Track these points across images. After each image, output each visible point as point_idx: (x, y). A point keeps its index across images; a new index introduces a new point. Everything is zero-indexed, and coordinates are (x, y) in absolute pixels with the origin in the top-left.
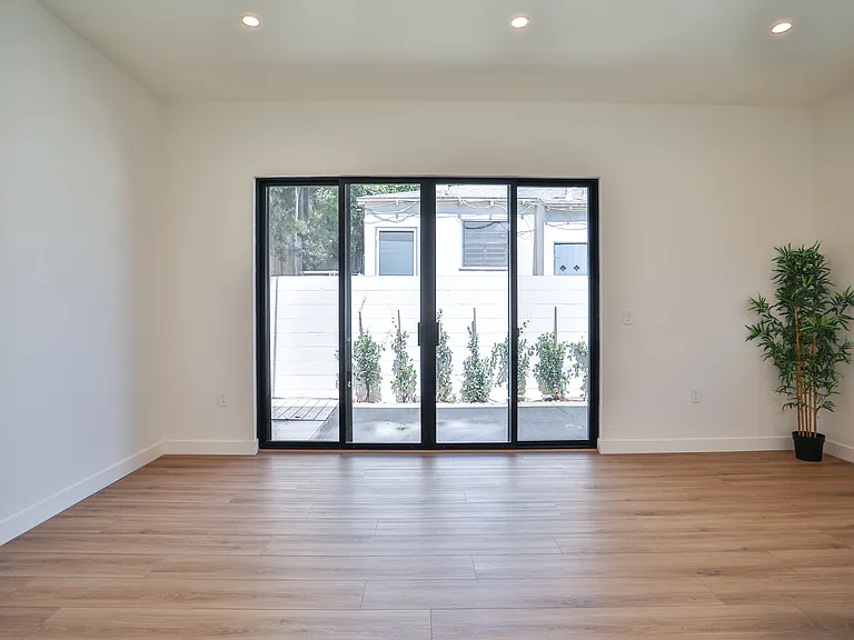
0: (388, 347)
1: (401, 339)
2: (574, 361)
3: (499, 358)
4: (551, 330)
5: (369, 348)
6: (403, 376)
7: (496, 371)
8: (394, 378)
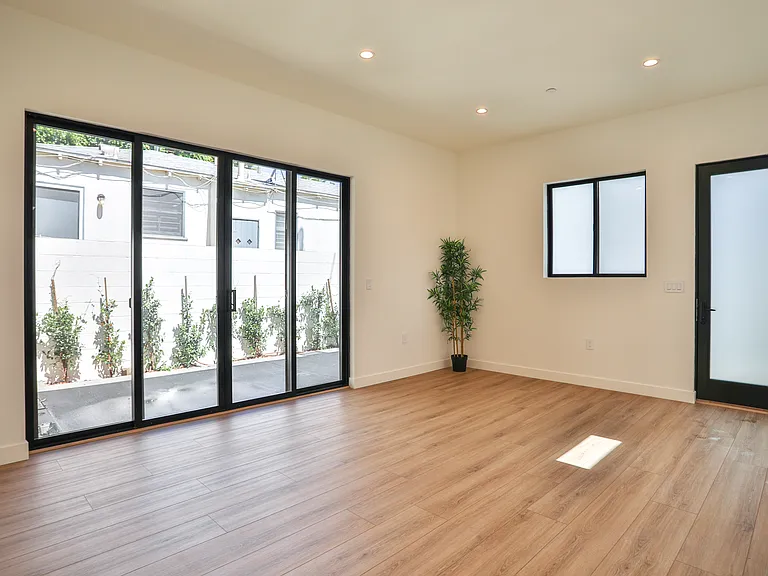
0: (88, 318)
1: (107, 308)
2: (269, 322)
3: (207, 323)
4: (252, 297)
5: (63, 319)
6: (107, 349)
7: (204, 336)
8: (96, 352)
